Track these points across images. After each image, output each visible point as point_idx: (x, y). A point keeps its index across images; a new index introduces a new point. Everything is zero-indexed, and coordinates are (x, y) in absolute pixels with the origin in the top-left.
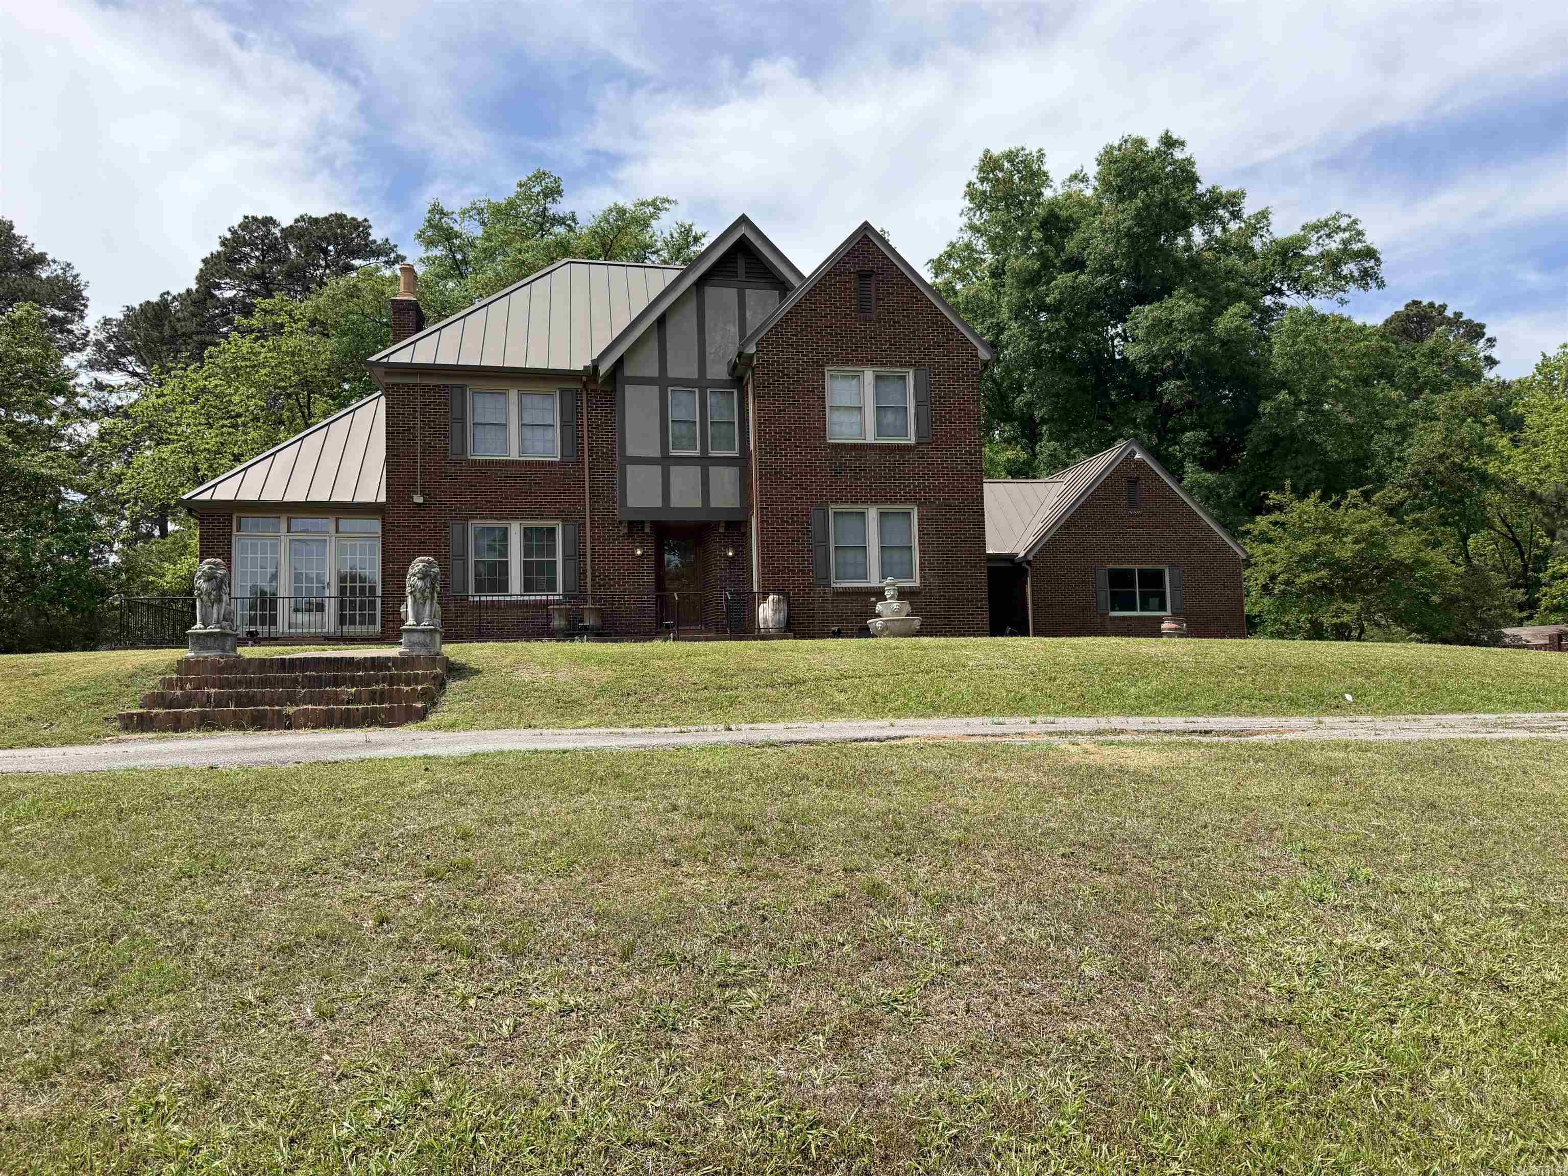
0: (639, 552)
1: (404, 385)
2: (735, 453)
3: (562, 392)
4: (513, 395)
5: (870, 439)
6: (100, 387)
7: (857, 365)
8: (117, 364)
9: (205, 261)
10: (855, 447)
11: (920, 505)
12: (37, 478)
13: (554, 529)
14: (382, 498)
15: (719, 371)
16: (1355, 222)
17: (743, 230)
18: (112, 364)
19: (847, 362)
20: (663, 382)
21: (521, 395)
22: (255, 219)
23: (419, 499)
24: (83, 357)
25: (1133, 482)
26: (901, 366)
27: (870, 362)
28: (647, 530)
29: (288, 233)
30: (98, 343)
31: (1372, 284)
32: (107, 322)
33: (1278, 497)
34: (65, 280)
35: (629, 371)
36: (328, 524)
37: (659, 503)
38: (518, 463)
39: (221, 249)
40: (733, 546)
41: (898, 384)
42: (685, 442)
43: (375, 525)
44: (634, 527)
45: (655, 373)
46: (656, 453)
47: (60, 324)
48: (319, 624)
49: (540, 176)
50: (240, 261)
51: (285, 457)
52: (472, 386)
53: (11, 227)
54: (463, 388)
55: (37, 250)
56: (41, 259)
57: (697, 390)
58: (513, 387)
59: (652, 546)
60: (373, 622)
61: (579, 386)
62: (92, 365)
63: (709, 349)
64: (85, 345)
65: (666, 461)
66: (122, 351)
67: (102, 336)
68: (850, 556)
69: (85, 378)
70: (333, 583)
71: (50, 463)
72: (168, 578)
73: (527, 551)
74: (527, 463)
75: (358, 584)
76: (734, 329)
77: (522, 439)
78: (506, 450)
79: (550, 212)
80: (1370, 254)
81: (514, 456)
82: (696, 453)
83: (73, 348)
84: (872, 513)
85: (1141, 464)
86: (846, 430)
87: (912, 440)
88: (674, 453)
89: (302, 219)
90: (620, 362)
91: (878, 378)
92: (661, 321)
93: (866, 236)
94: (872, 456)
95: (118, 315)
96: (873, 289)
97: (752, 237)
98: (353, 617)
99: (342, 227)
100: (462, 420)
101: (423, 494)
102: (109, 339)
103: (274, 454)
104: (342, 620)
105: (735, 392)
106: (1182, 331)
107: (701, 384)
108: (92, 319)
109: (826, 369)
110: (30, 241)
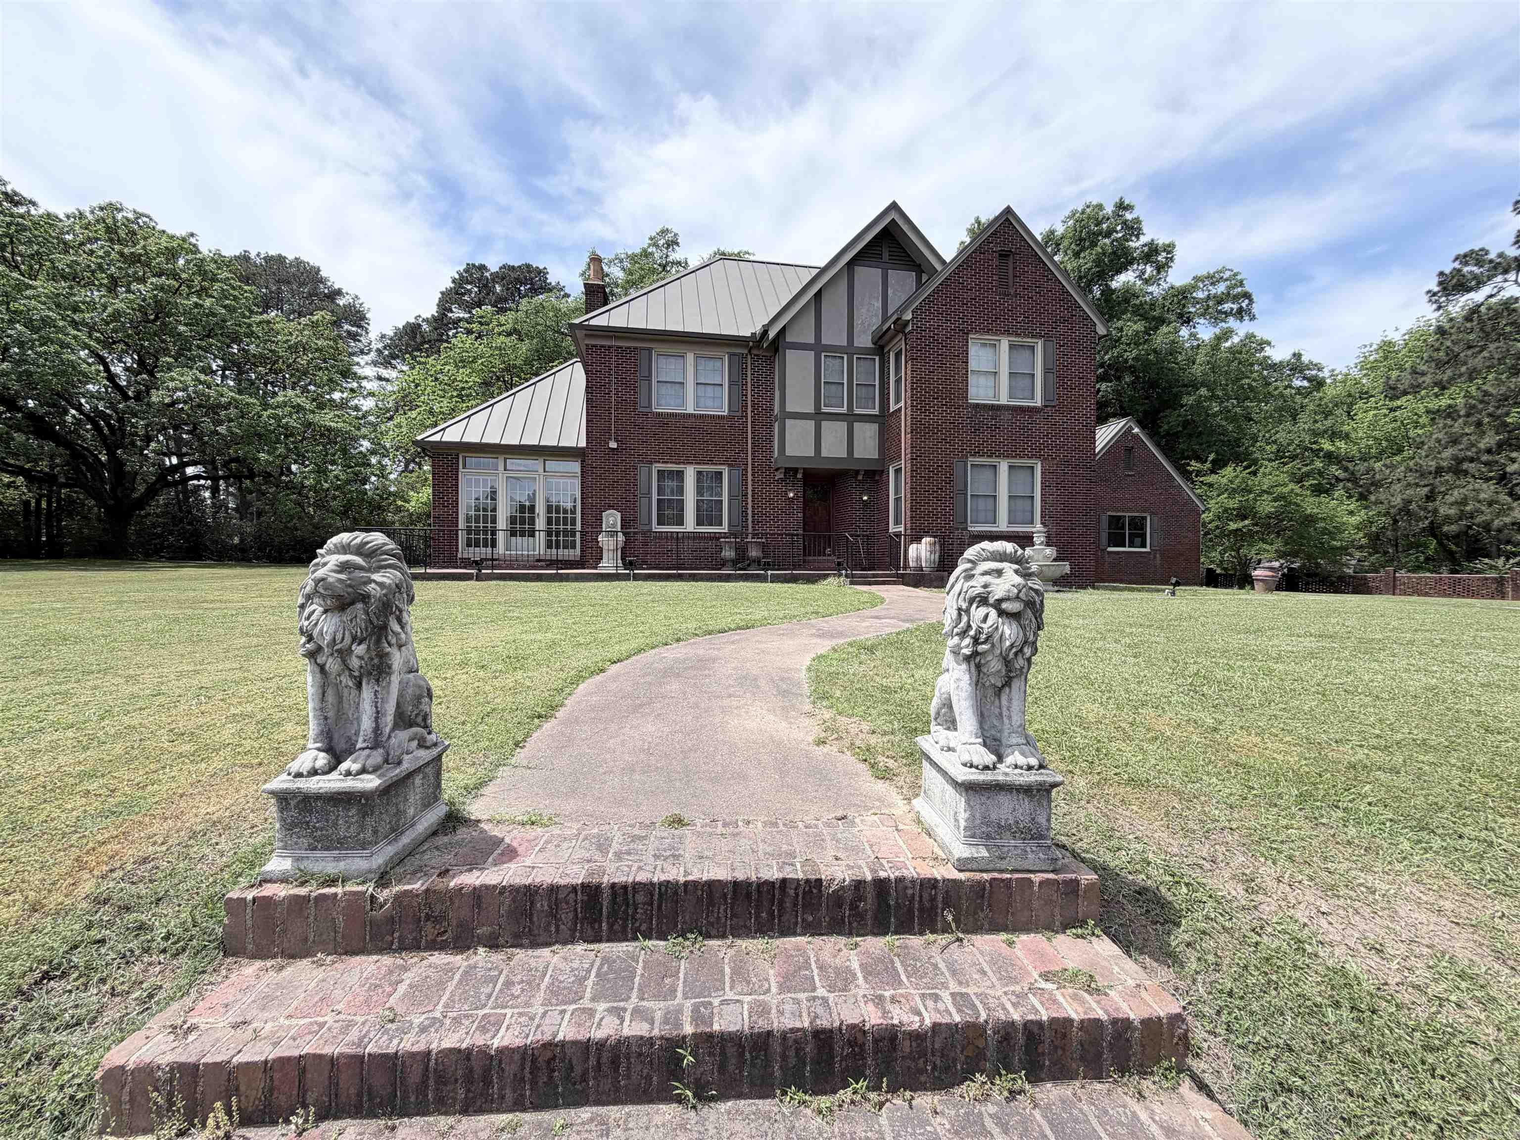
0: (791, 495)
1: (602, 346)
2: (876, 411)
3: (731, 355)
4: (690, 357)
5: (1004, 400)
6: (380, 378)
7: (996, 334)
8: (390, 363)
9: (442, 293)
10: (992, 407)
11: (1044, 460)
12: (329, 429)
13: (721, 473)
14: (583, 444)
15: (864, 340)
16: (1236, 275)
17: (893, 215)
18: (387, 363)
19: (989, 331)
20: (818, 348)
21: (697, 357)
22: (474, 265)
23: (613, 445)
24: (368, 358)
25: (1129, 450)
26: (1033, 337)
27: (1007, 333)
28: (799, 476)
29: (495, 276)
30: (378, 350)
31: (1246, 318)
32: (383, 336)
33: (1198, 465)
34: (354, 306)
35: (789, 338)
36: (536, 464)
37: (812, 453)
38: (694, 416)
39: (452, 285)
40: (868, 492)
41: (1027, 353)
42: (833, 401)
43: (575, 467)
44: (791, 472)
45: (811, 340)
46: (811, 409)
47: (354, 337)
48: (531, 547)
49: (664, 232)
50: (463, 294)
51: (502, 408)
52: (658, 348)
53: (319, 270)
54: (650, 350)
55: (336, 287)
56: (339, 292)
57: (845, 357)
58: (690, 351)
59: (801, 489)
60: (574, 547)
61: (746, 351)
62: (375, 363)
63: (857, 322)
64: (370, 350)
65: (818, 416)
66: (394, 356)
67: (380, 346)
68: (981, 504)
69: (370, 371)
70: (541, 514)
71: (336, 419)
72: (413, 503)
73: (699, 491)
74: (702, 416)
75: (562, 515)
76: (878, 304)
77: (697, 397)
78: (683, 404)
79: (670, 259)
80: (1247, 296)
81: (690, 410)
82: (844, 410)
83: (362, 352)
84: (1004, 466)
85: (1136, 436)
86: (982, 392)
87: (1038, 402)
88: (825, 410)
89: (504, 267)
90: (783, 330)
91: (1012, 347)
92: (818, 295)
93: (1007, 220)
94: (1007, 416)
95: (390, 333)
96: (1011, 266)
97: (900, 222)
98: (557, 542)
99: (529, 272)
100: (649, 378)
101: (617, 441)
102: (385, 348)
103: (492, 405)
104: (549, 546)
105: (877, 358)
106: (1128, 345)
107: (850, 350)
108: (374, 334)
109: (971, 336)
110: (332, 280)
